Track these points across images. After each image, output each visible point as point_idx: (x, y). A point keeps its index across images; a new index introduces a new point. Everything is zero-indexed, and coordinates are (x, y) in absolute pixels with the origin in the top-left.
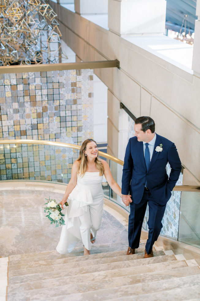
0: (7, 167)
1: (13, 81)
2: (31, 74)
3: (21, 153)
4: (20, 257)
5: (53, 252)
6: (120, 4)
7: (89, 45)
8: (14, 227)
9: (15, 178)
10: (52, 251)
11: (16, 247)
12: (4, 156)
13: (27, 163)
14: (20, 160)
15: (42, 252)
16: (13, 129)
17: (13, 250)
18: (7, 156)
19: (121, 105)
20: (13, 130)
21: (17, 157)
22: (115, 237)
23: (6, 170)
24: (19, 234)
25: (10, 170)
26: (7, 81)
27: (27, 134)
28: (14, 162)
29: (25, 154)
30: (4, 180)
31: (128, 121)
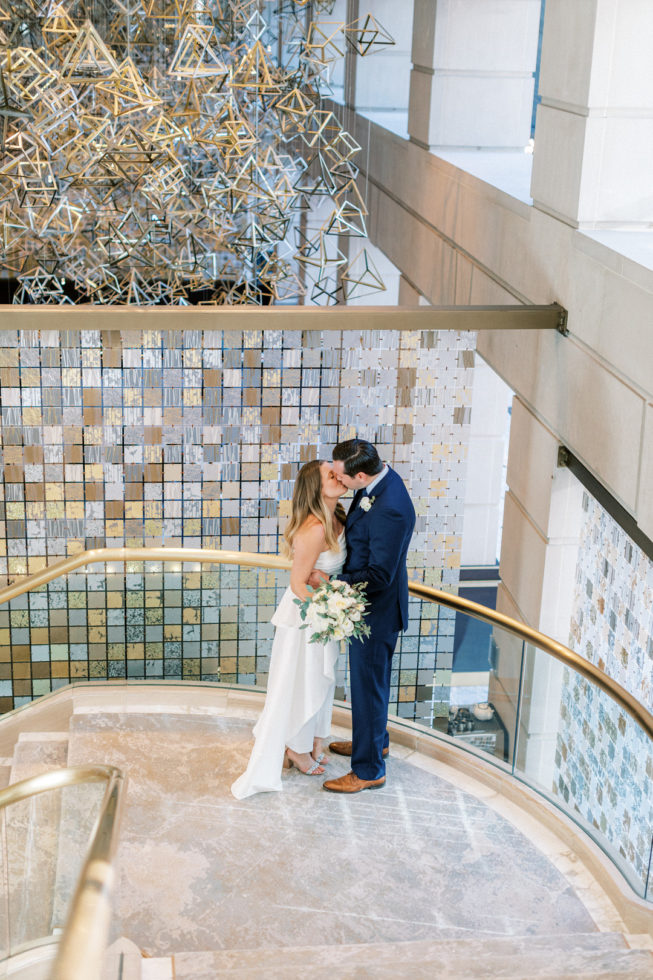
0: (168, 635)
1: (211, 354)
2: (270, 335)
3: (218, 591)
4: (212, 962)
5: (323, 950)
6: (585, 122)
7: (454, 246)
8: (190, 850)
9: (190, 671)
10: (322, 947)
11: (194, 919)
12: (162, 598)
13: (235, 627)
14: (211, 616)
15: (285, 950)
16: (197, 511)
17: (185, 932)
18: (173, 599)
19: (560, 454)
20: (199, 515)
21: (204, 604)
22: (533, 912)
23: (163, 642)
24: (204, 875)
25: (176, 645)
26: (191, 355)
27: (243, 531)
28: (192, 620)
29: (229, 597)
30: (154, 677)
31: (582, 510)
